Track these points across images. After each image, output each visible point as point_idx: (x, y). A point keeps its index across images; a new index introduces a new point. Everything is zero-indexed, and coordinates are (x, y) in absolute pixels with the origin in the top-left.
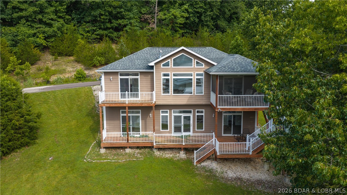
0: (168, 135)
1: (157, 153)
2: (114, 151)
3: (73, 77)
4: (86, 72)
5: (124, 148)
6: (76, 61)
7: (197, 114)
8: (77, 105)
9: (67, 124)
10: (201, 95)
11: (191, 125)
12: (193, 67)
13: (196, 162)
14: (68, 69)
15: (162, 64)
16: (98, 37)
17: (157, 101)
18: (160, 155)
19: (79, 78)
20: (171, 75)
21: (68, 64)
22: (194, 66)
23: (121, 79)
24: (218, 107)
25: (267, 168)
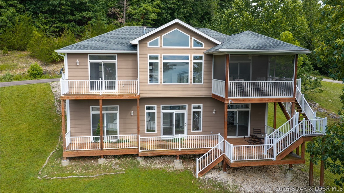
0: (155, 138)
1: (143, 163)
2: (82, 163)
3: (27, 73)
4: (44, 69)
5: (95, 158)
6: (31, 56)
7: (193, 110)
8: (30, 104)
9: (14, 128)
10: (199, 85)
11: (185, 125)
12: (189, 47)
13: (199, 174)
14: (20, 65)
15: (148, 43)
16: (58, 30)
17: (141, 92)
18: (147, 165)
19: (34, 74)
20: (161, 57)
21: (20, 59)
22: (191, 47)
23: (91, 64)
24: (229, 97)
25: (290, 178)
